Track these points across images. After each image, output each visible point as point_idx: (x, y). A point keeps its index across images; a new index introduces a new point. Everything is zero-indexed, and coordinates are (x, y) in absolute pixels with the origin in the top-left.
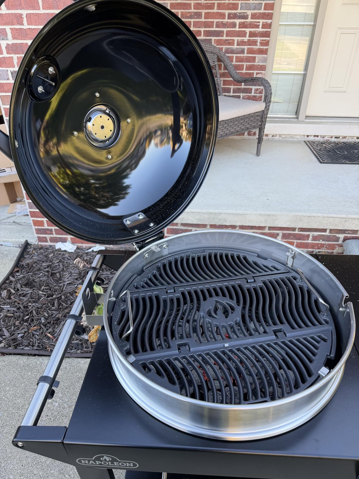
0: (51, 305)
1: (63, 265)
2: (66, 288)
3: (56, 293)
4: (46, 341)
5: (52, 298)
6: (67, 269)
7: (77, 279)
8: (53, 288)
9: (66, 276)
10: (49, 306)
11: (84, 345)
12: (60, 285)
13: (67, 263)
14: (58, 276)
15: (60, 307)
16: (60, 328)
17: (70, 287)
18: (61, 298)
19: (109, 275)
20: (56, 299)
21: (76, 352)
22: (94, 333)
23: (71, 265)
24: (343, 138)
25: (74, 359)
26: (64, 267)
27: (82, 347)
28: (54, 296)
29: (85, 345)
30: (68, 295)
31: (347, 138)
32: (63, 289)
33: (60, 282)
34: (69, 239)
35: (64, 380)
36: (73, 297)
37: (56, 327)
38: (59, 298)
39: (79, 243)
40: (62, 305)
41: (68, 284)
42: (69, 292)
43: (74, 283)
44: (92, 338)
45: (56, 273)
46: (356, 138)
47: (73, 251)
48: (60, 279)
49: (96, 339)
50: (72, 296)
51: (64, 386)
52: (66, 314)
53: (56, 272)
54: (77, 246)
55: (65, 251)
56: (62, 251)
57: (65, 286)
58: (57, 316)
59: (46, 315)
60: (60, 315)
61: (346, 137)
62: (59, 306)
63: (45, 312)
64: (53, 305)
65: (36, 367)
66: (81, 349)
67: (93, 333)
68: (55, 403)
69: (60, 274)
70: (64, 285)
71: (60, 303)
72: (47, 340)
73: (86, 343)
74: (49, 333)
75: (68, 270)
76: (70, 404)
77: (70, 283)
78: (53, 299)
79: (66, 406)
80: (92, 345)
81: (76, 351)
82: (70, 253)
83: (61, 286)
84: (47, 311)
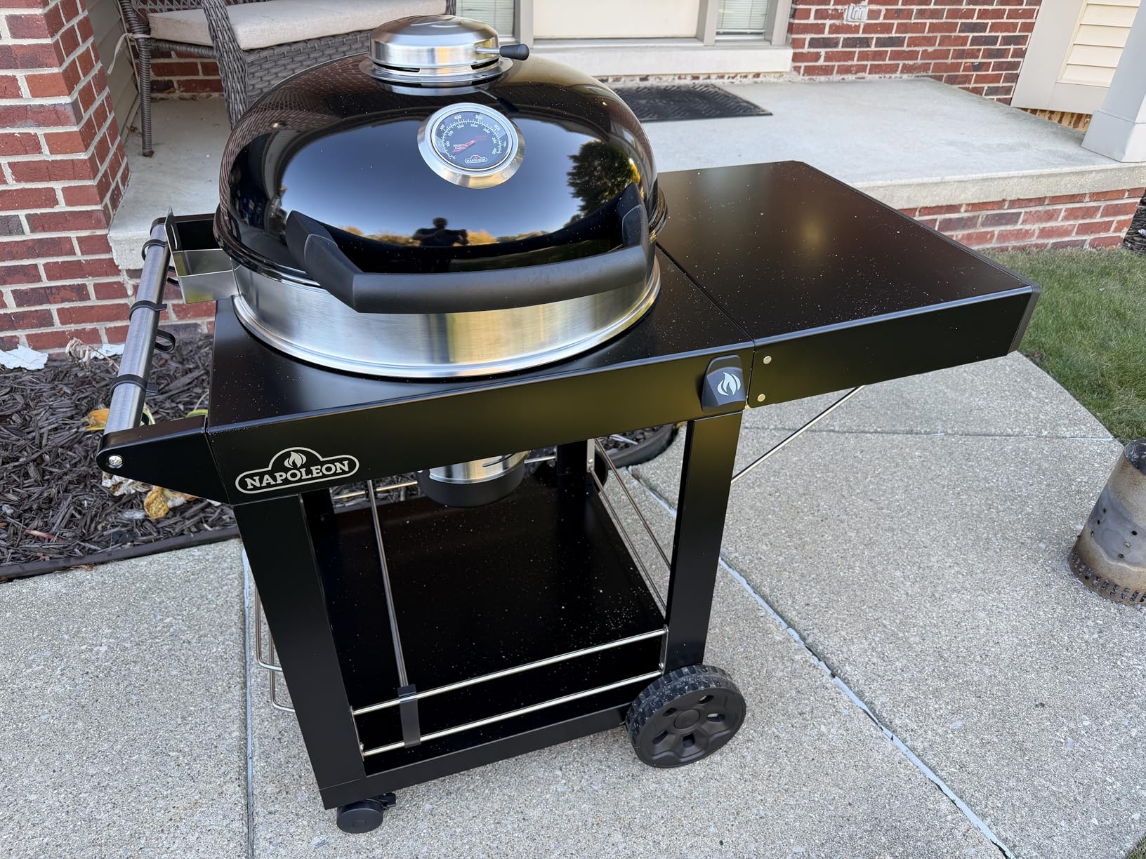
0: (19, 477)
1: (23, 395)
2: (48, 439)
3: (25, 453)
4: (33, 544)
5: (16, 464)
6: (38, 403)
7: (72, 418)
8: (13, 445)
9: (39, 418)
10: (15, 480)
11: (136, 530)
12: (30, 436)
13: (32, 390)
14: (19, 421)
15: (46, 478)
16: (63, 513)
17: (59, 435)
18: (43, 460)
19: (156, 397)
20: (31, 464)
21: (120, 548)
22: (157, 497)
23: (45, 394)
24: (614, 81)
25: (120, 563)
26: (28, 400)
27: (135, 537)
28: (21, 460)
29: (140, 530)
30: (59, 451)
31: (623, 79)
32: (41, 443)
33: (27, 430)
34: (24, 340)
35: (107, 603)
36: (74, 452)
37: (51, 514)
38: (39, 461)
39: (54, 347)
40: (51, 473)
41: (50, 431)
42: (59, 444)
43: (68, 427)
44: (154, 509)
45: (10, 416)
46: (638, 79)
47: (41, 367)
48: (26, 424)
49: (164, 510)
50: (70, 451)
51: (109, 613)
52: (67, 487)
53: (9, 412)
54: (49, 355)
55: (20, 369)
56: (12, 371)
57: (45, 436)
58: (45, 495)
59: (14, 498)
60: (54, 491)
61: (620, 78)
62: (44, 477)
63: (8, 492)
64: (27, 476)
65: (23, 599)
66: (131, 539)
67: (154, 496)
68: (98, 647)
69: (21, 416)
70: (41, 435)
71: (44, 471)
72: (35, 542)
73: (142, 526)
74: (35, 529)
75: (40, 404)
76: (137, 640)
77: (56, 429)
78: (21, 465)
79: (128, 645)
80: (157, 528)
81: (120, 546)
82: (32, 371)
83: (34, 438)
84: (13, 491)
